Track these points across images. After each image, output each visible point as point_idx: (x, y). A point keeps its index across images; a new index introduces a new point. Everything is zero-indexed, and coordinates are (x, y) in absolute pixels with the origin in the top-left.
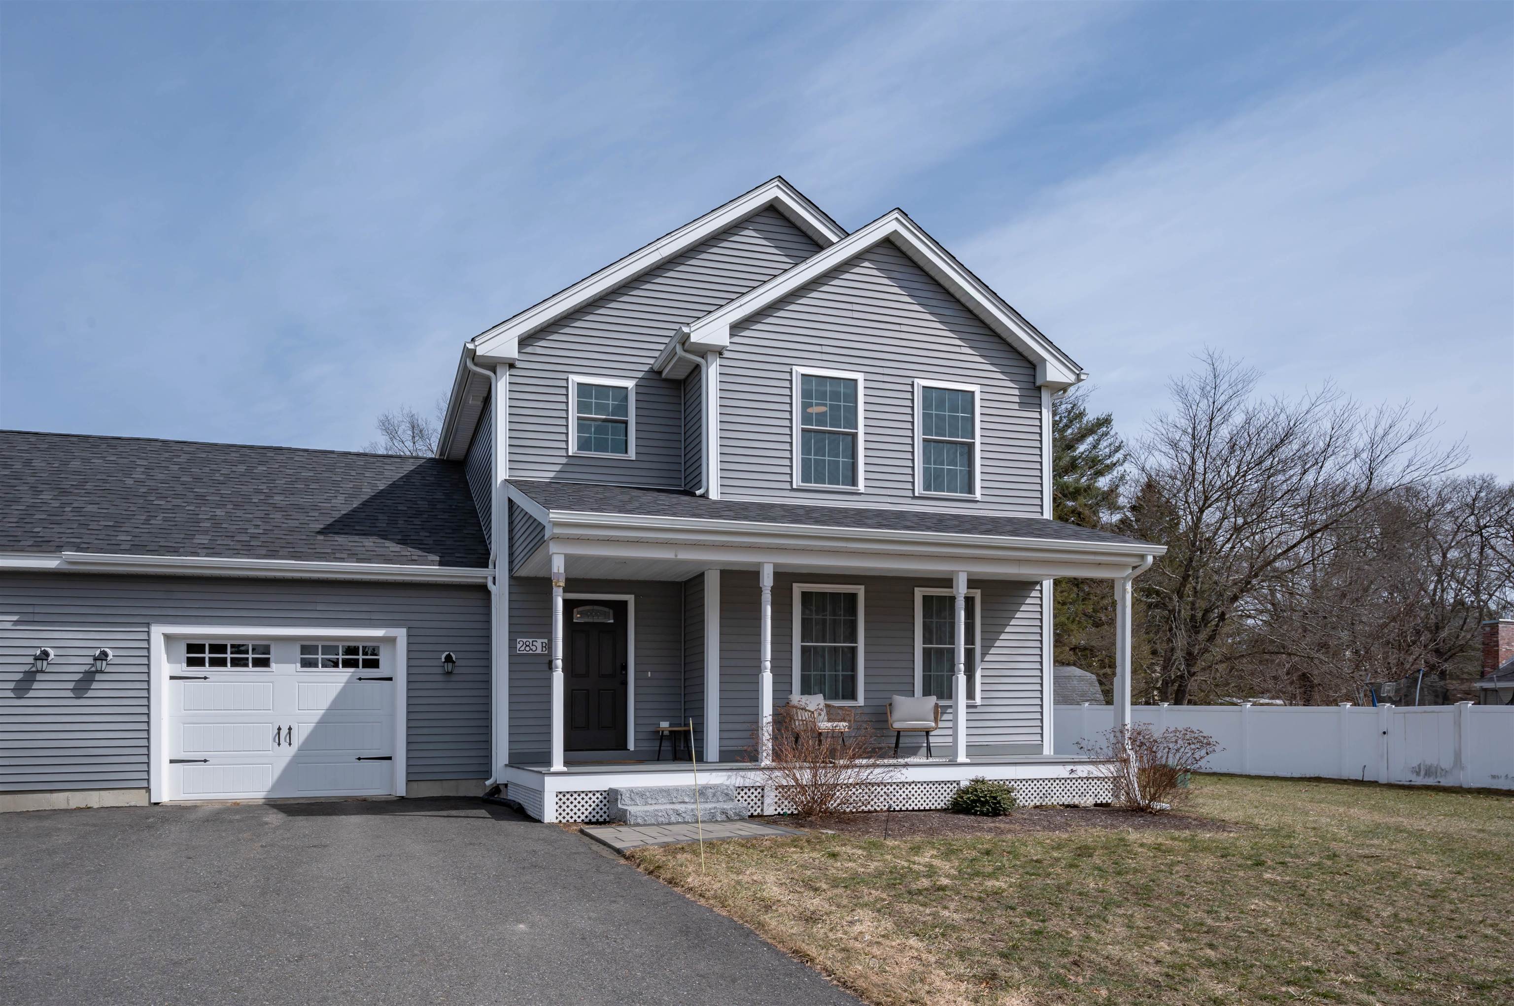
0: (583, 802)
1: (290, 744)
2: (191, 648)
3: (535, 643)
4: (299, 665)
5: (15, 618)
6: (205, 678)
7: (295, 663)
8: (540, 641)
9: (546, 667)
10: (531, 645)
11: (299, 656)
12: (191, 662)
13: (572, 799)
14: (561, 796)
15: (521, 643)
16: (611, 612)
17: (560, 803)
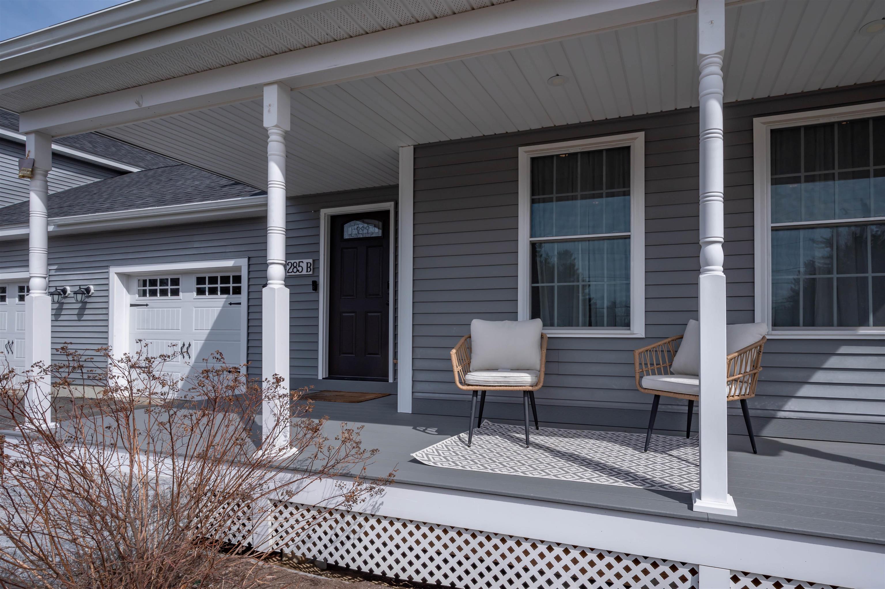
1: (190, 357)
2: (140, 283)
3: (301, 264)
5: (55, 267)
6: (147, 305)
8: (306, 261)
9: (310, 289)
10: (297, 267)
11: (195, 286)
12: (141, 293)
15: (290, 264)
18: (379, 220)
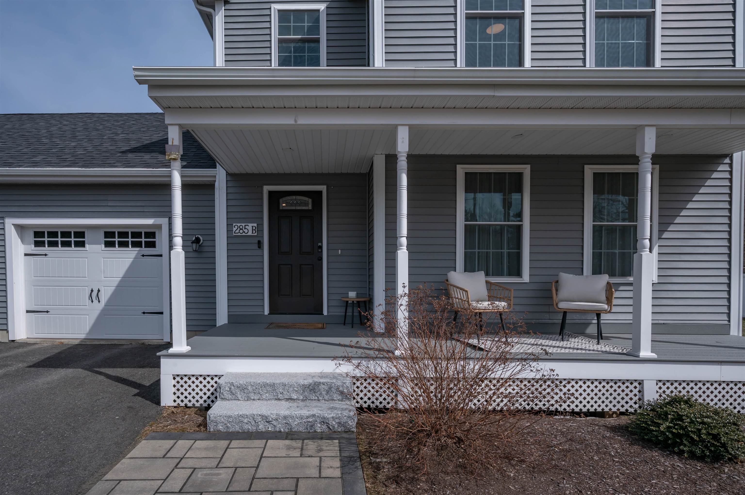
0: (201, 386)
1: (99, 302)
2: (38, 234)
3: (247, 227)
4: (103, 246)
6: (46, 255)
7: (100, 244)
8: (251, 225)
9: (256, 246)
10: (244, 229)
11: (103, 239)
12: (38, 244)
13: (189, 382)
14: (178, 379)
15: (236, 227)
16: (310, 201)
17: (178, 386)
18: (309, 197)
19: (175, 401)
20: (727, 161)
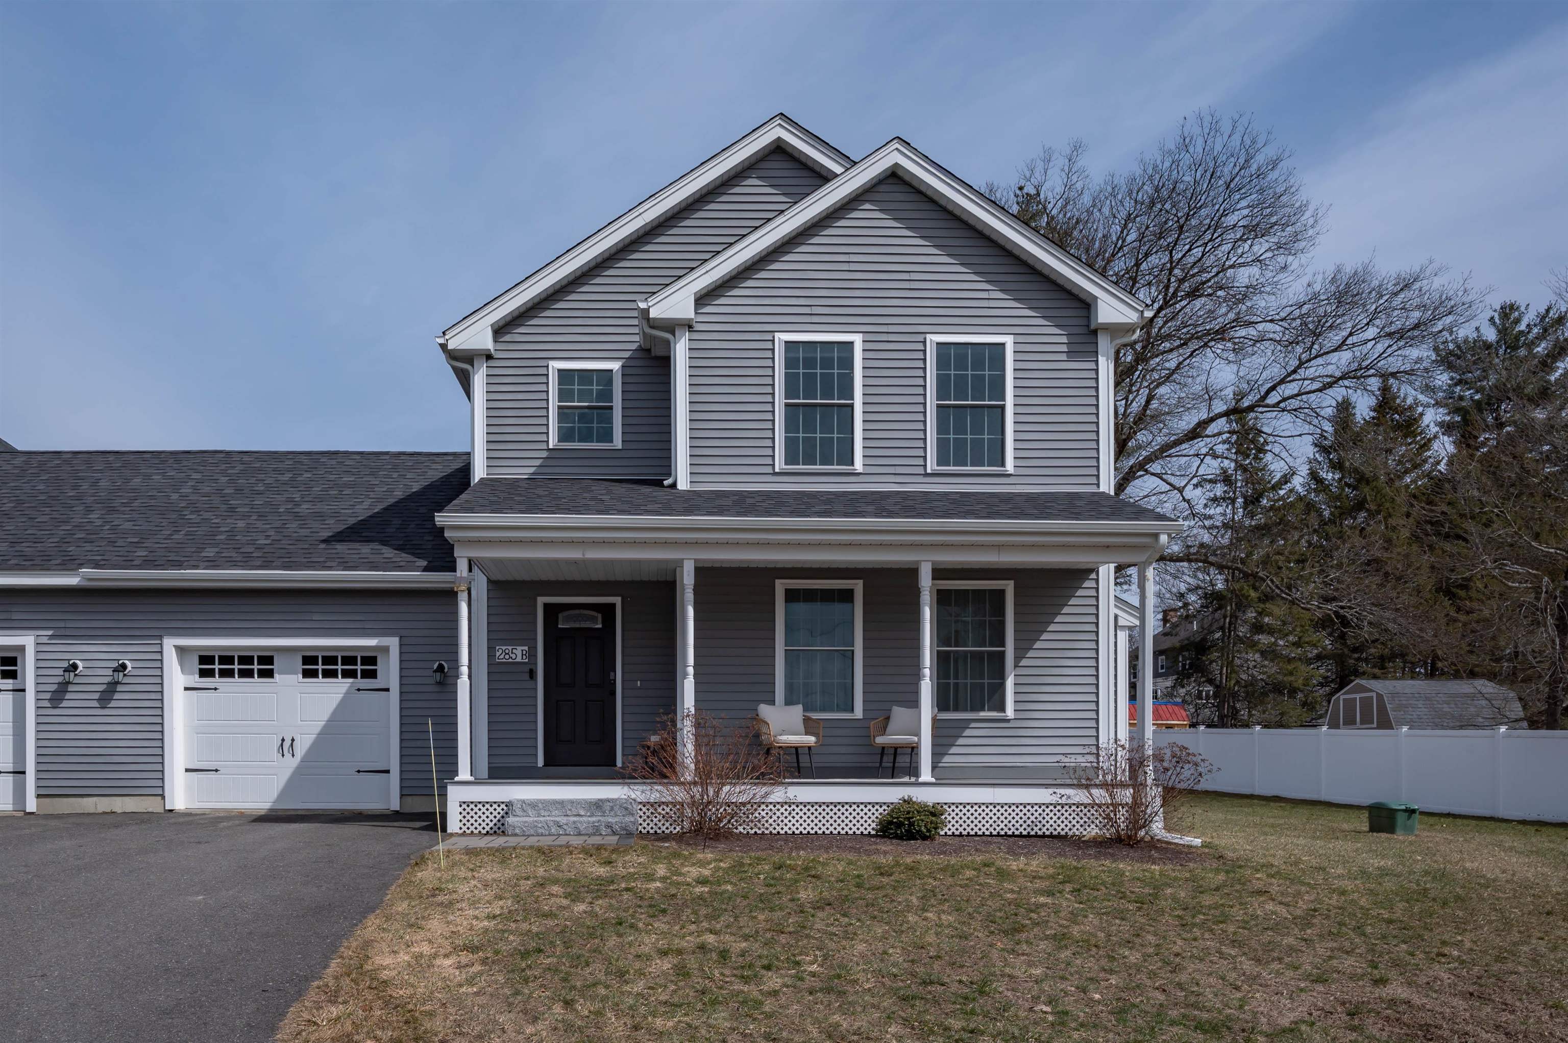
0: (487, 813)
1: (293, 755)
2: (204, 660)
3: (514, 651)
4: (301, 676)
5: (50, 633)
6: (216, 689)
7: (296, 674)
8: (520, 648)
9: (527, 676)
10: (510, 653)
11: (300, 667)
12: (204, 673)
13: (476, 809)
14: (464, 806)
15: (501, 651)
16: (600, 616)
17: (464, 813)
18: (598, 612)
19: (461, 828)
20: (1093, 576)
